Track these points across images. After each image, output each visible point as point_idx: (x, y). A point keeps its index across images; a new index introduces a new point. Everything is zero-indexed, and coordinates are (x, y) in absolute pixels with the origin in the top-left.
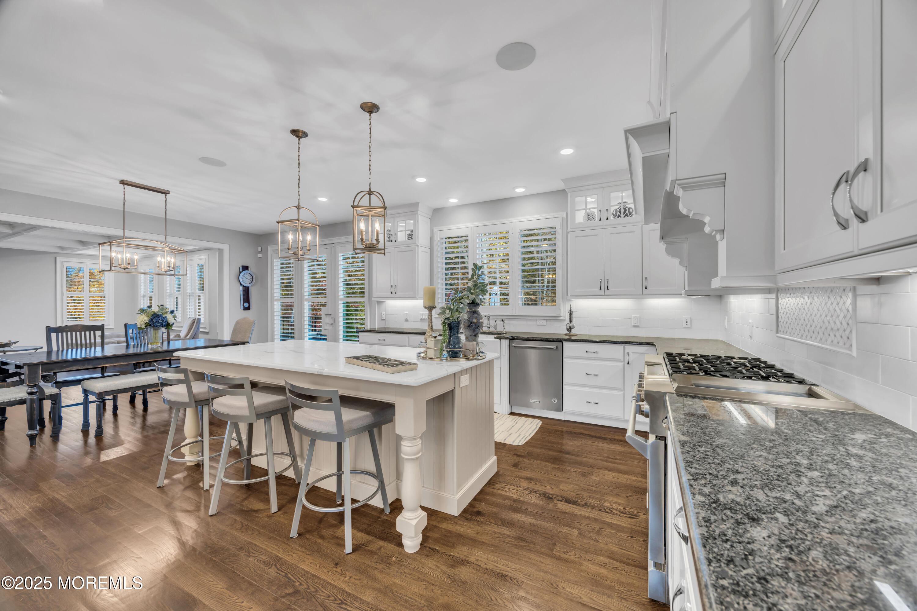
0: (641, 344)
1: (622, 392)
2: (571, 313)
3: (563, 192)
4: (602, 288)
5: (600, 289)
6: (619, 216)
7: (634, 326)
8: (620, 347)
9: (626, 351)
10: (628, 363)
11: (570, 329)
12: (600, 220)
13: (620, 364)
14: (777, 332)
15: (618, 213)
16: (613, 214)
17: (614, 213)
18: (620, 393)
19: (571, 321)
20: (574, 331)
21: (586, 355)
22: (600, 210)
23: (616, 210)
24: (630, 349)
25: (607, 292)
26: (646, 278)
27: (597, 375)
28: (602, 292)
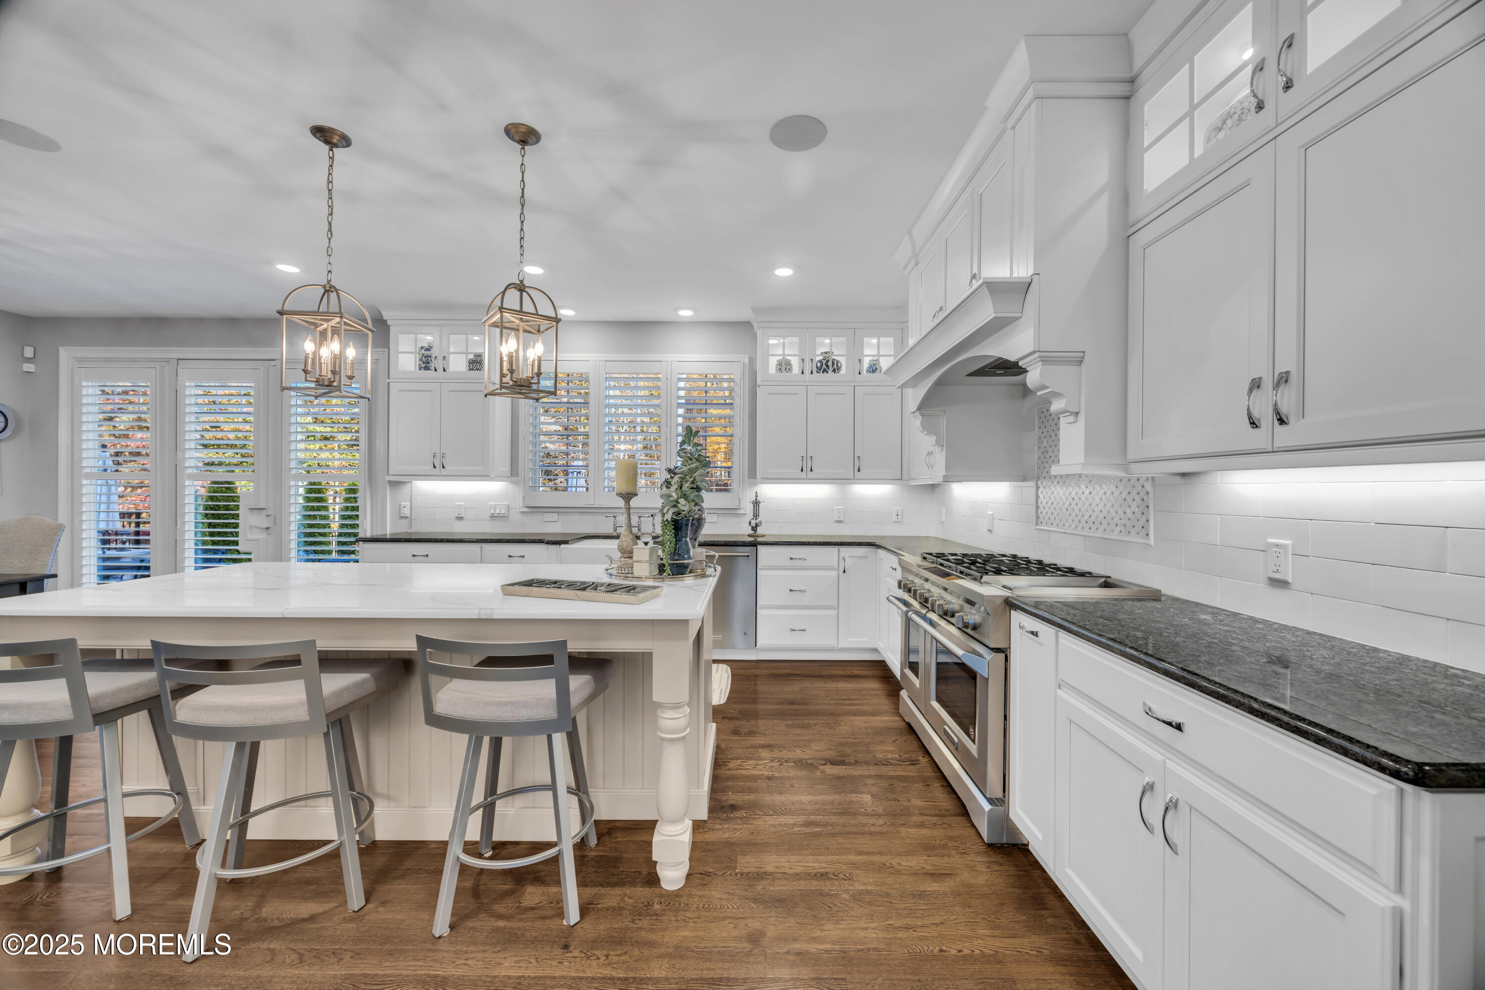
0: (860, 544)
1: (836, 611)
2: (756, 503)
3: (746, 325)
4: (804, 469)
5: (802, 470)
6: (825, 371)
7: (837, 522)
8: (834, 550)
9: (842, 555)
10: (844, 572)
11: (754, 529)
12: (803, 373)
13: (834, 574)
14: (1037, 524)
15: (824, 366)
16: (817, 367)
17: (819, 365)
18: (834, 612)
19: (756, 515)
20: (760, 530)
21: (790, 563)
22: (803, 360)
23: (820, 361)
24: (846, 551)
25: (810, 475)
26: (859, 457)
27: (804, 591)
28: (803, 475)
